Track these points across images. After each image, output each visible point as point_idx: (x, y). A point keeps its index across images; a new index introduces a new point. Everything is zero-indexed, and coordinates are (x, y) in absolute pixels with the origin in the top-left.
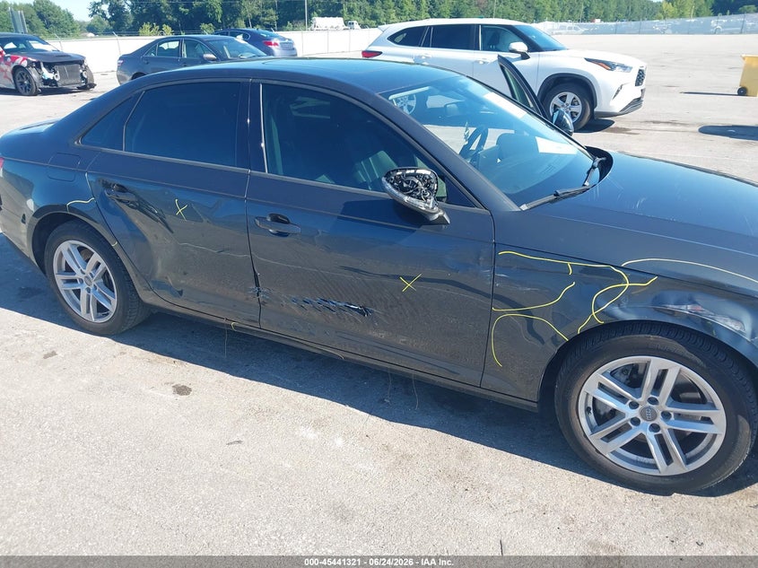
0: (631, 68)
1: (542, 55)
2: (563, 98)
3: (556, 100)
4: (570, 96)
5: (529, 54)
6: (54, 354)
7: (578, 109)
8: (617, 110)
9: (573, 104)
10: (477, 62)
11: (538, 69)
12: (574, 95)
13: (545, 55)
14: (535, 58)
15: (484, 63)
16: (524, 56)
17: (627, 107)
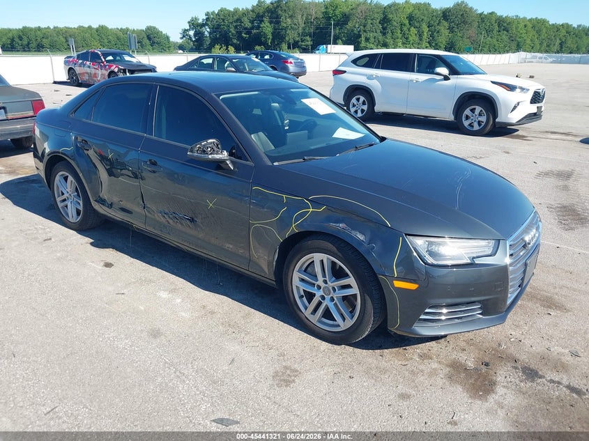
0: (528, 90)
1: (460, 78)
2: (473, 111)
3: (467, 112)
4: (478, 109)
5: (450, 77)
6: (50, 239)
7: (483, 119)
8: (514, 121)
9: (480, 115)
10: (411, 80)
11: (456, 87)
12: (481, 109)
13: (462, 78)
14: (454, 80)
15: (417, 81)
16: (446, 78)
17: (522, 119)
